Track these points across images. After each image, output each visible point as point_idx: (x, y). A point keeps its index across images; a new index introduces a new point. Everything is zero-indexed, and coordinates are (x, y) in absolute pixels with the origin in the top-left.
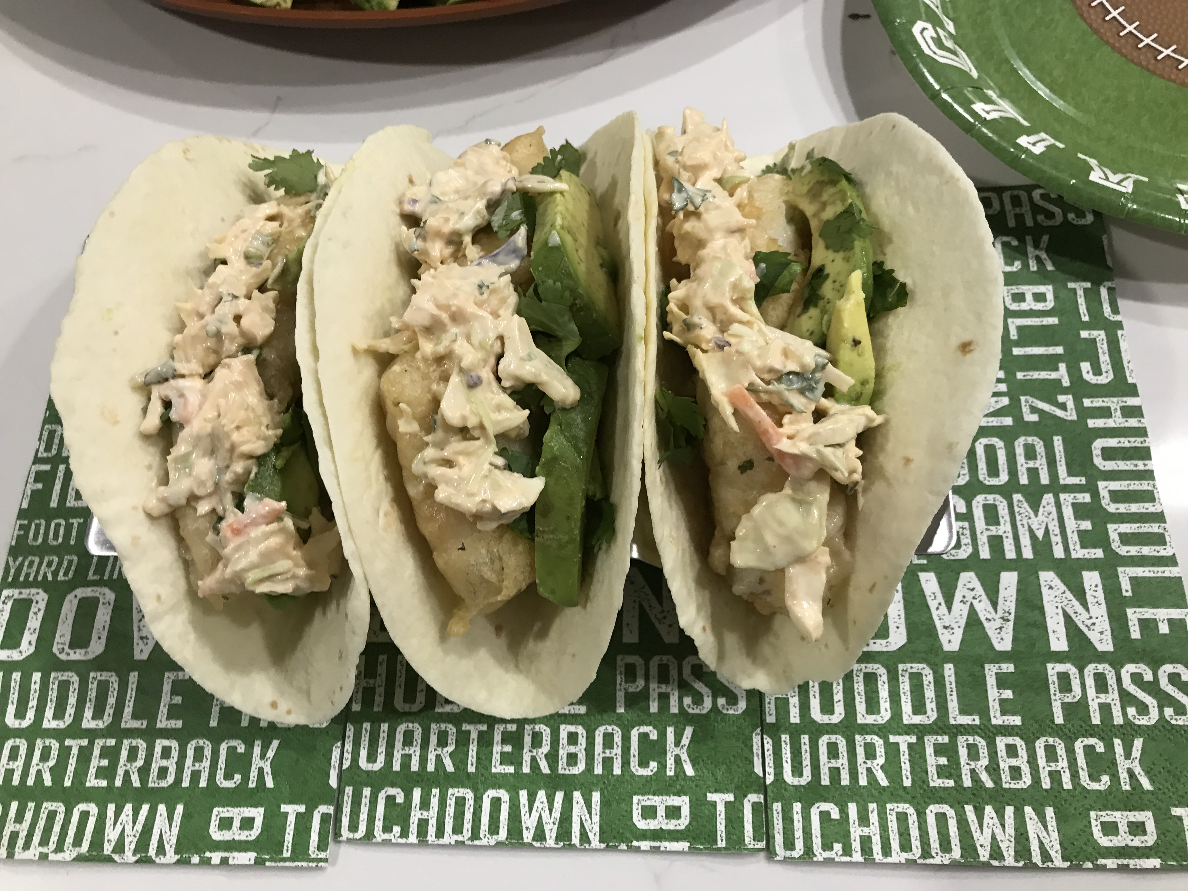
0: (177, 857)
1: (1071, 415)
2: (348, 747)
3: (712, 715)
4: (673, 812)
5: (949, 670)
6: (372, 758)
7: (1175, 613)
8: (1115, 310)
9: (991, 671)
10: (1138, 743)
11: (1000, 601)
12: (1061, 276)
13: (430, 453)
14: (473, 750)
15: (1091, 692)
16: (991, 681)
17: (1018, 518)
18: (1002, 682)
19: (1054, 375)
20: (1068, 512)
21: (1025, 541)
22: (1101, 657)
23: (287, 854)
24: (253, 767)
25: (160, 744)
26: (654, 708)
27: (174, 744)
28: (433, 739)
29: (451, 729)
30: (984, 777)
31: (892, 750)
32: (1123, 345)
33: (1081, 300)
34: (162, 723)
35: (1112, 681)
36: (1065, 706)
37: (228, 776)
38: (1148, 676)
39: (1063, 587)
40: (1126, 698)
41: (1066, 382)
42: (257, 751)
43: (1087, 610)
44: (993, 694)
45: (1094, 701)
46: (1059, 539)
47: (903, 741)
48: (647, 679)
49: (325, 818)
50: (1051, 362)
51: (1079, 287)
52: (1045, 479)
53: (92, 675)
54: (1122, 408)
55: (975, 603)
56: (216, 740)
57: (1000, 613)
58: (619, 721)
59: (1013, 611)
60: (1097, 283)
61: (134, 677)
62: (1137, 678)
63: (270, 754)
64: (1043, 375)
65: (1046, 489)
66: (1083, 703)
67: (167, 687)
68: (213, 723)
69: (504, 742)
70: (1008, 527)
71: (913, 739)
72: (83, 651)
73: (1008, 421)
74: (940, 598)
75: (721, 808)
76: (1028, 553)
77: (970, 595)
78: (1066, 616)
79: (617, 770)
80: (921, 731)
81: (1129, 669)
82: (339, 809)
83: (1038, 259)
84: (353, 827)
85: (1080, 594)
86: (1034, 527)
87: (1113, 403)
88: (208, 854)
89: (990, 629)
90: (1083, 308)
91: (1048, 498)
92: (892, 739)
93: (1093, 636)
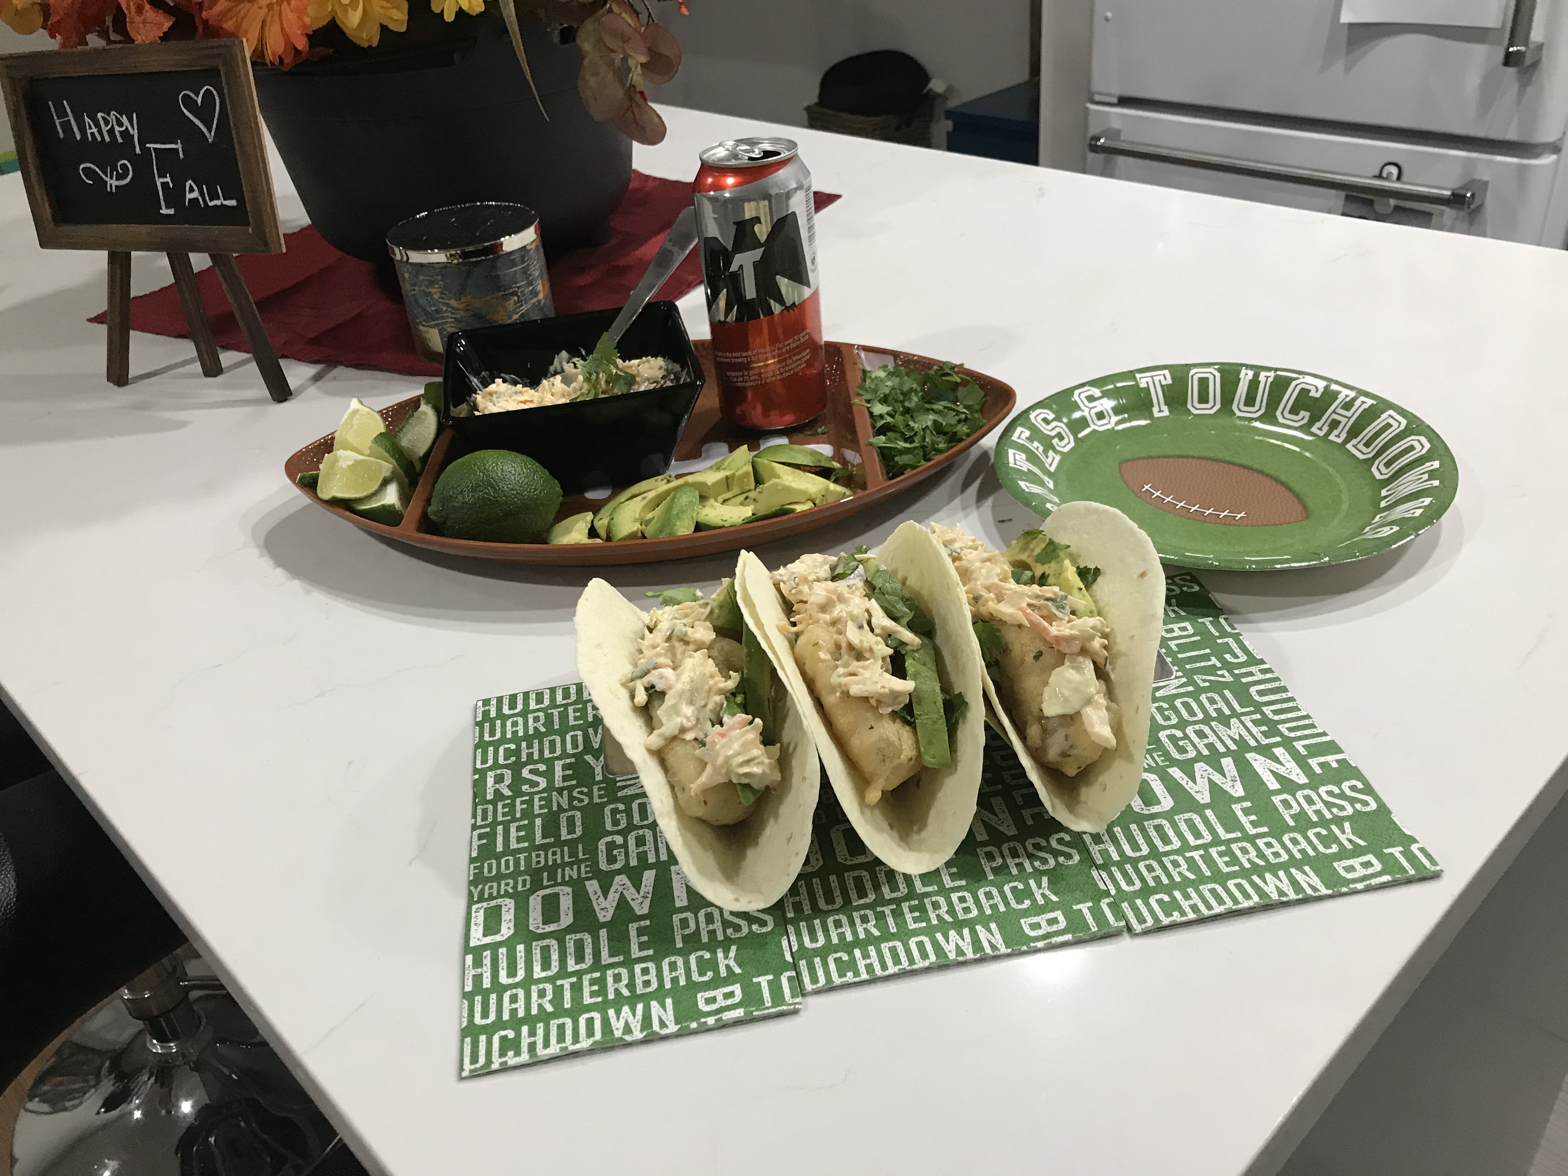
0: (679, 1026)
1: (1229, 678)
2: (793, 938)
3: (1058, 868)
4: (1053, 921)
5: (1209, 813)
6: (814, 939)
7: (1339, 757)
8: (1234, 628)
9: (1237, 808)
10: (1347, 825)
11: (1226, 772)
12: (1192, 617)
13: (841, 670)
14: (890, 920)
15: (1305, 806)
16: (1240, 814)
17: (1219, 733)
18: (1246, 812)
19: (1210, 663)
20: (1250, 725)
21: (1229, 742)
22: (1303, 787)
23: (768, 1004)
24: (720, 966)
25: (638, 968)
26: (1014, 871)
27: (651, 965)
28: (858, 921)
29: (869, 913)
30: (1258, 861)
31: (1191, 862)
32: (1246, 643)
33: (1210, 627)
34: (636, 953)
35: (1315, 797)
36: (1292, 816)
37: (701, 974)
38: (1337, 791)
39: (1263, 759)
40: (1328, 804)
41: (1219, 665)
42: (720, 955)
43: (1283, 765)
44: (1244, 820)
45: (1310, 810)
46: (1250, 737)
47: (1196, 855)
48: (1003, 857)
49: (790, 979)
50: (1206, 657)
51: (1207, 621)
52: (1227, 712)
53: (568, 937)
54: (1260, 671)
55: (1211, 777)
56: (684, 953)
57: (1229, 778)
58: (992, 883)
59: (1237, 775)
60: (1216, 617)
61: (603, 933)
62: (1330, 793)
63: (732, 954)
64: (1203, 664)
65: (1230, 717)
66: (1303, 812)
67: (633, 933)
68: (679, 945)
69: (911, 911)
70: (1215, 738)
71: (1202, 852)
72: (556, 924)
73: (1191, 688)
74: (1186, 779)
75: (1086, 911)
76: (1233, 747)
77: (1205, 774)
78: (1271, 771)
79: (1002, 908)
80: (1205, 847)
81: (1322, 790)
82: (799, 974)
83: (1173, 611)
84: (814, 980)
85: (1276, 760)
86: (1232, 735)
87: (1253, 669)
88: (703, 1020)
89: (1227, 787)
90: (1213, 630)
91: (1233, 721)
92: (1187, 855)
93: (1293, 777)
